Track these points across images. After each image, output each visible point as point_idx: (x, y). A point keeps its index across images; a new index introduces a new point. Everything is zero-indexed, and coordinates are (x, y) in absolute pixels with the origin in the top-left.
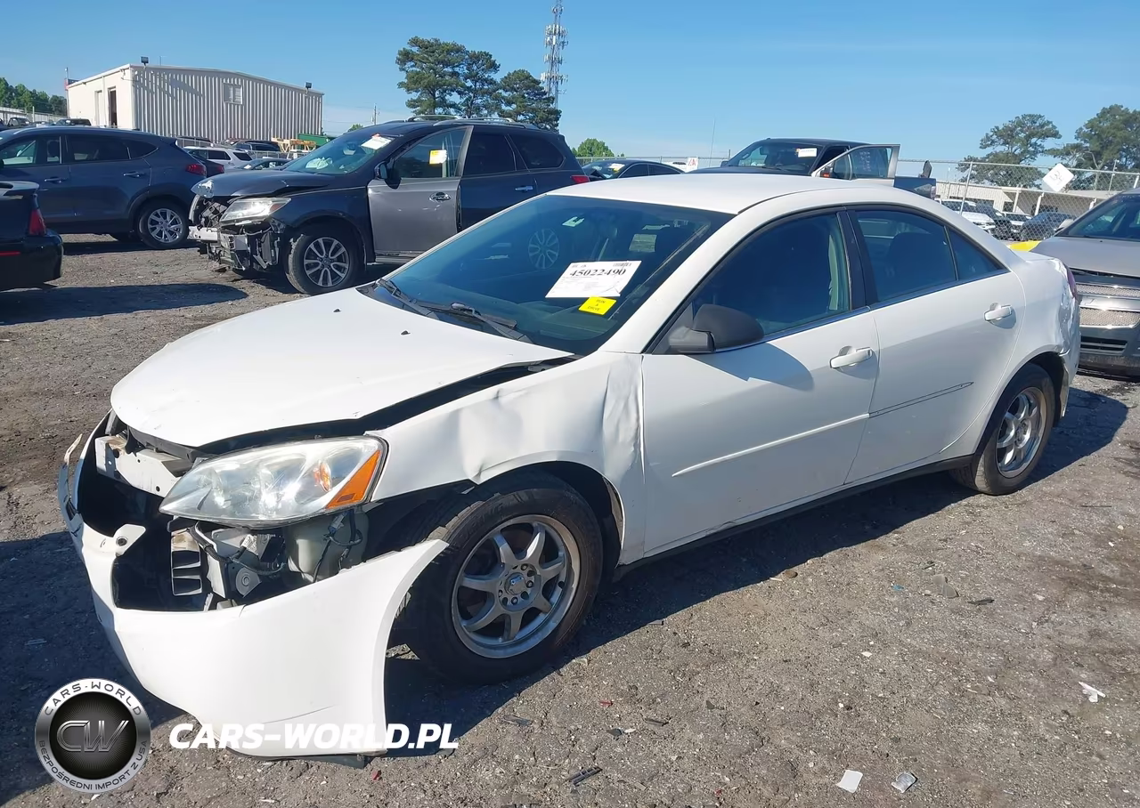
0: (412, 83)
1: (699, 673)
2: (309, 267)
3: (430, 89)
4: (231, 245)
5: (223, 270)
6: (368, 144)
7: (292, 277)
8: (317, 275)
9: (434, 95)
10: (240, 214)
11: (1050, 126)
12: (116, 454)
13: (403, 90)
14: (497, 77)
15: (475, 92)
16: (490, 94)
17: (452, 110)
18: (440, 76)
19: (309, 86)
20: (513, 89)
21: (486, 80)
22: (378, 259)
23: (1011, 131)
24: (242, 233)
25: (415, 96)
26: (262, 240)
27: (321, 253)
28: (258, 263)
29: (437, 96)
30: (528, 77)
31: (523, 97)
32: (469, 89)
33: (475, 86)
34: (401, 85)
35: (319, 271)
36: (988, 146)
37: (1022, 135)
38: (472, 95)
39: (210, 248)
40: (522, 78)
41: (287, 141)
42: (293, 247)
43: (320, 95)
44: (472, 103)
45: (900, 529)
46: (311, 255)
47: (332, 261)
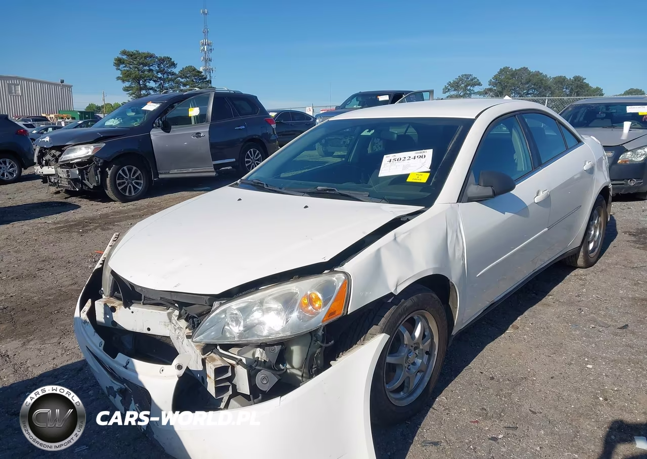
0: (126, 77)
1: (511, 394)
2: (120, 184)
3: (137, 79)
4: (68, 176)
5: (58, 192)
6: (146, 108)
7: (109, 192)
8: (124, 189)
9: (139, 83)
10: (73, 156)
11: (476, 80)
12: (113, 309)
13: (120, 81)
14: (176, 70)
15: (164, 80)
16: (173, 81)
17: (151, 92)
18: (142, 72)
19: (62, 82)
20: (186, 77)
21: (170, 73)
22: (160, 176)
23: (457, 83)
24: (75, 167)
25: (127, 84)
26: (88, 171)
27: (126, 175)
28: (87, 186)
29: (141, 84)
30: (194, 70)
31: (193, 81)
32: (160, 78)
33: (164, 76)
34: (118, 78)
35: (126, 186)
36: (447, 92)
37: (463, 85)
38: (162, 82)
39: (50, 179)
40: (191, 70)
41: (51, 116)
42: (109, 172)
43: (70, 87)
44: (163, 87)
45: (550, 293)
46: (121, 177)
47: (133, 180)
